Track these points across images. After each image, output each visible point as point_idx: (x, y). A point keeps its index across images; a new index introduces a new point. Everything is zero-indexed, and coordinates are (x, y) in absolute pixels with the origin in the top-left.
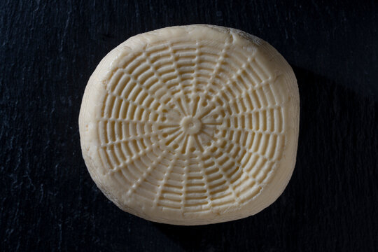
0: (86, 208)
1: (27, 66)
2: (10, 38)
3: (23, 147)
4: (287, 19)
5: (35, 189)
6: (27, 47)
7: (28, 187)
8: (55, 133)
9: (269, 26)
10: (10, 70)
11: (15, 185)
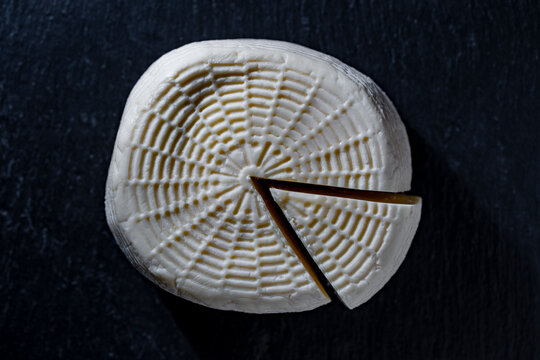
0: (101, 266)
1: (40, 68)
2: (21, 27)
3: (24, 175)
4: (395, 35)
5: (35, 234)
6: (42, 42)
7: (27, 230)
8: (69, 161)
9: (370, 42)
10: (17, 70)
11: (9, 226)
